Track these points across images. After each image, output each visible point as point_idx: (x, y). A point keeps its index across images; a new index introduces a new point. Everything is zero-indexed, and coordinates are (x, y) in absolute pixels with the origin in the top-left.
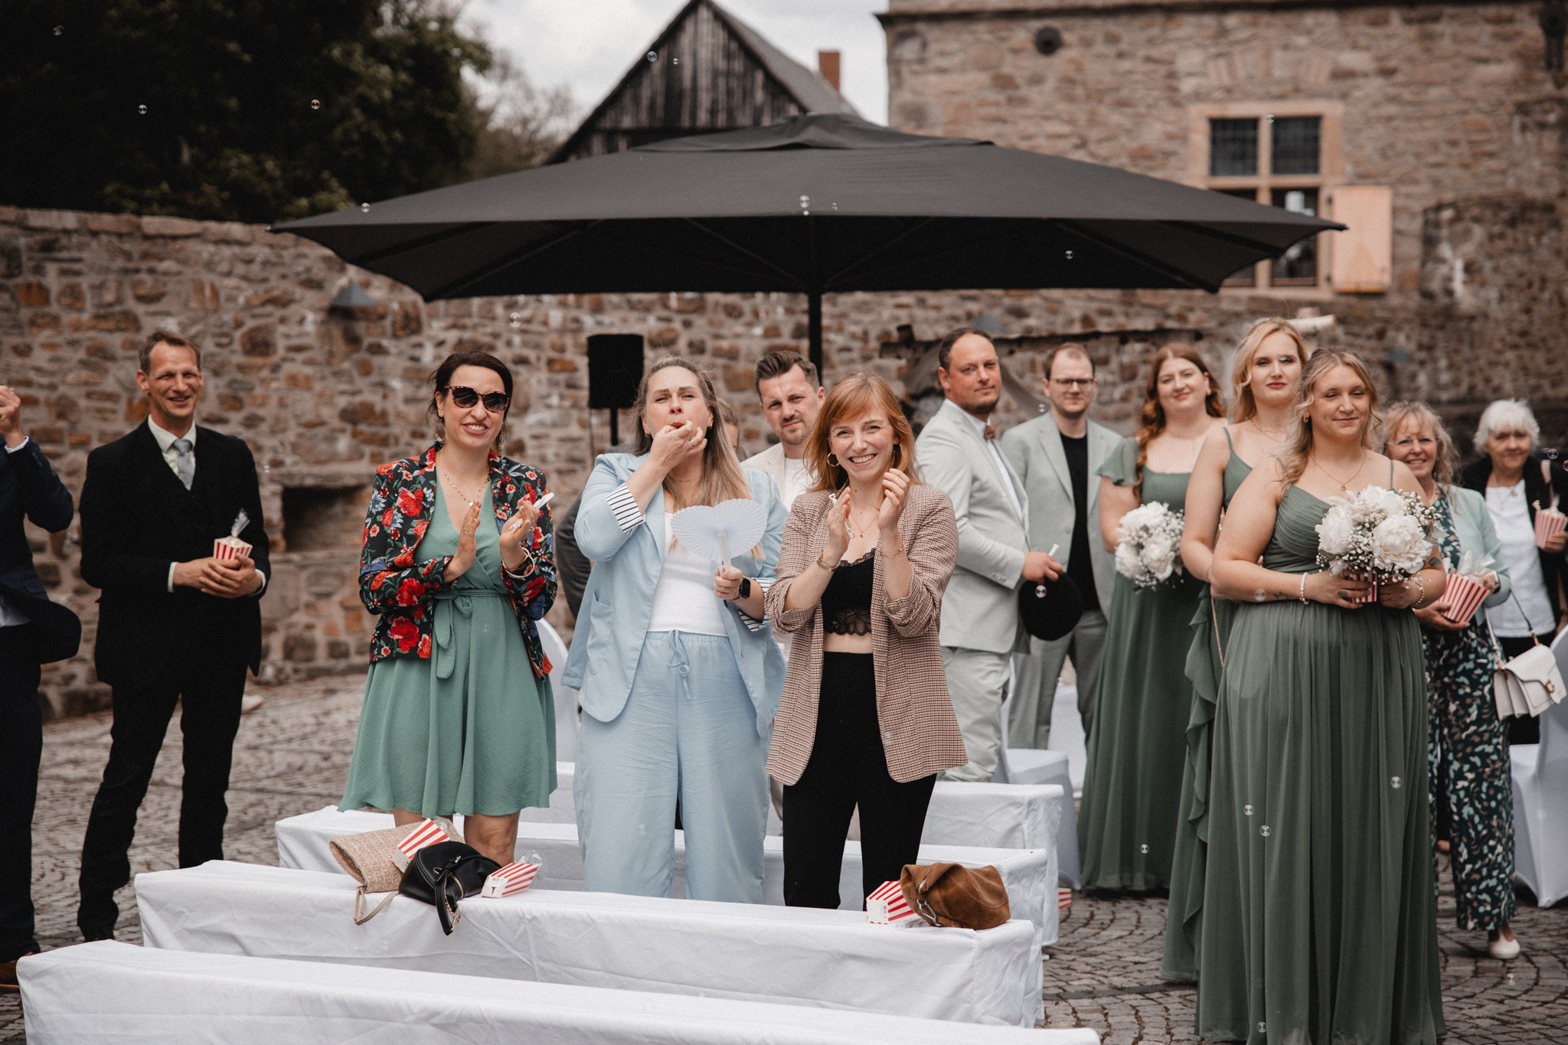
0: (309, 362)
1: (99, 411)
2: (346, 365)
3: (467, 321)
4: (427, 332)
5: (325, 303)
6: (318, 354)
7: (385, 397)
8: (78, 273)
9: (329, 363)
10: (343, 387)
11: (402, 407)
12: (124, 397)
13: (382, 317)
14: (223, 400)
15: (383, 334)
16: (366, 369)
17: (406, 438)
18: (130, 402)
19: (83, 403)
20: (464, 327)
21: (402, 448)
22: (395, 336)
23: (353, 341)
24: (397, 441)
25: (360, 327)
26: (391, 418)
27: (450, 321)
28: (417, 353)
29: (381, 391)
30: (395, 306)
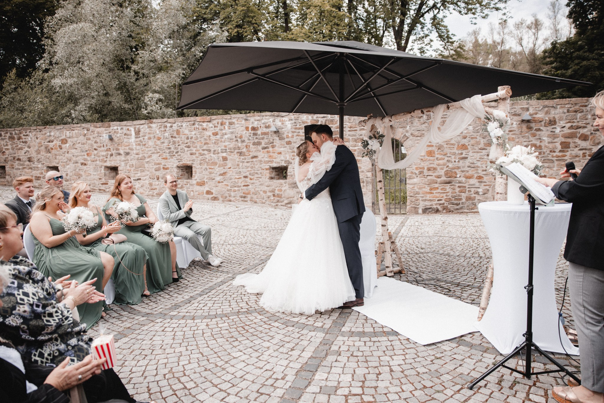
0: (514, 134)
1: (449, 148)
2: (527, 134)
3: (575, 120)
4: (558, 124)
5: (520, 119)
6: (517, 132)
7: (541, 142)
8: (445, 118)
9: (521, 134)
10: (525, 140)
11: (547, 144)
12: (457, 144)
13: (541, 122)
14: (485, 144)
15: (541, 126)
16: (534, 135)
17: (548, 152)
18: (458, 145)
19: (445, 146)
20: (574, 122)
21: (546, 154)
22: (545, 126)
23: (530, 128)
24: (544, 153)
25: (533, 125)
26: (543, 148)
27: (568, 121)
28: (554, 130)
29: (539, 141)
30: (547, 118)
